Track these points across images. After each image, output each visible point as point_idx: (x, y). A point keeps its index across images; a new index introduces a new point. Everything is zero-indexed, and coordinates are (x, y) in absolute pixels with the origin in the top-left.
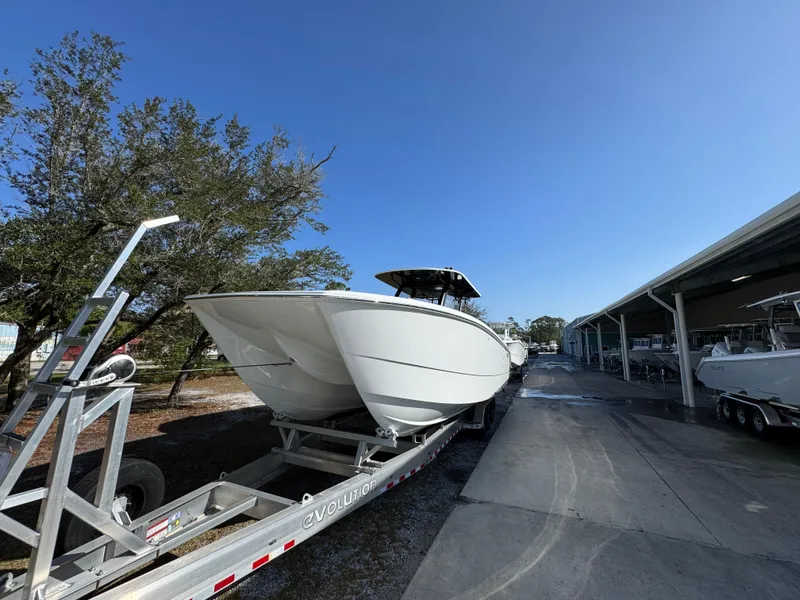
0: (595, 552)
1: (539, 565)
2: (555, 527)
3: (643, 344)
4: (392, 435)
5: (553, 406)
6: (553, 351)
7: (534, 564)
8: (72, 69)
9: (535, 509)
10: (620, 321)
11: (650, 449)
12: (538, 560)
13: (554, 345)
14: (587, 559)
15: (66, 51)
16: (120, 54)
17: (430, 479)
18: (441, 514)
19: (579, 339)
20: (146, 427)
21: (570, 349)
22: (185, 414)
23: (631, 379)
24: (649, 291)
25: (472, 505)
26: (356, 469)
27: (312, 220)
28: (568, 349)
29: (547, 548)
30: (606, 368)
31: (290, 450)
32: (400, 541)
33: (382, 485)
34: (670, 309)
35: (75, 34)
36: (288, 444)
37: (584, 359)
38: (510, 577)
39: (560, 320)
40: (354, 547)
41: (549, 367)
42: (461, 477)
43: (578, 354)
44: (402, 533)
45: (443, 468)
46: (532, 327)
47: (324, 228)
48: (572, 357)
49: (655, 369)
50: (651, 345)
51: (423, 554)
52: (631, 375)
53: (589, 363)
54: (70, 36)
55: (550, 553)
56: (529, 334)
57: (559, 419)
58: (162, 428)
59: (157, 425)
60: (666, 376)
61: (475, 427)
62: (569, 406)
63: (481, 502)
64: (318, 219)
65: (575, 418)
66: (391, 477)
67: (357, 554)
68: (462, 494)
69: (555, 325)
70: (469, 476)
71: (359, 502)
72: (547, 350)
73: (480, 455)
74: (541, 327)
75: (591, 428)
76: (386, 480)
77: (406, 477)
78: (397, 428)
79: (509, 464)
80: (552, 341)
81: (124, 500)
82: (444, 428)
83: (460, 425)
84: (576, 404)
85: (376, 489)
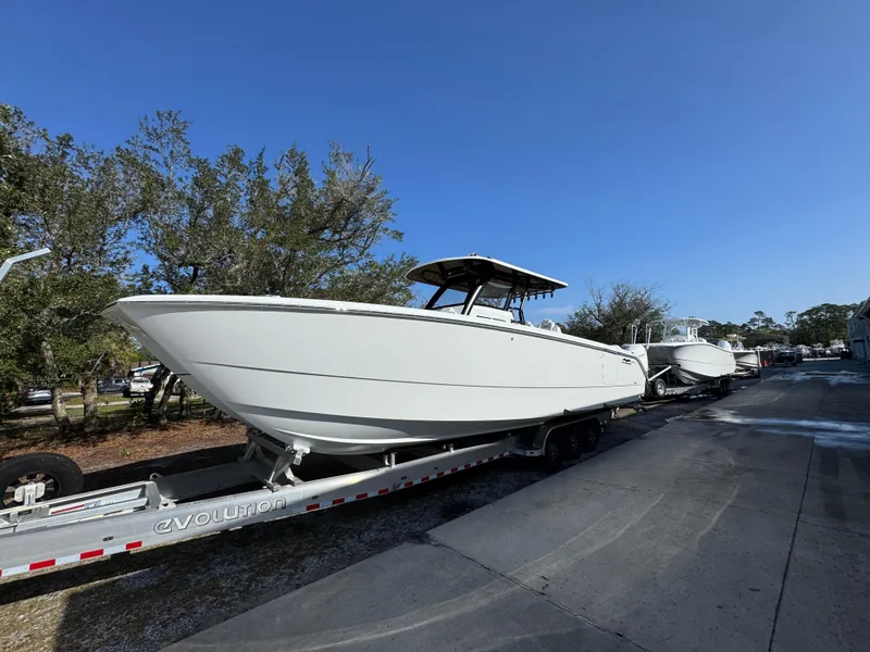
4: (296, 451)
5: (725, 434)
6: (837, 354)
13: (839, 346)
18: (377, 547)
25: (424, 546)
26: (265, 484)
33: (297, 505)
36: (246, 455)
46: (800, 322)
56: (789, 332)
62: (756, 435)
63: (438, 545)
65: (742, 452)
66: (315, 498)
68: (428, 532)
69: (846, 316)
70: (469, 511)
71: (251, 519)
72: (824, 355)
73: (518, 489)
74: (818, 321)
75: (752, 470)
76: (305, 500)
77: (369, 496)
78: (309, 444)
79: (541, 505)
80: (836, 341)
81: (42, 486)
82: (453, 452)
83: (507, 449)
84: (774, 431)
85: (284, 507)
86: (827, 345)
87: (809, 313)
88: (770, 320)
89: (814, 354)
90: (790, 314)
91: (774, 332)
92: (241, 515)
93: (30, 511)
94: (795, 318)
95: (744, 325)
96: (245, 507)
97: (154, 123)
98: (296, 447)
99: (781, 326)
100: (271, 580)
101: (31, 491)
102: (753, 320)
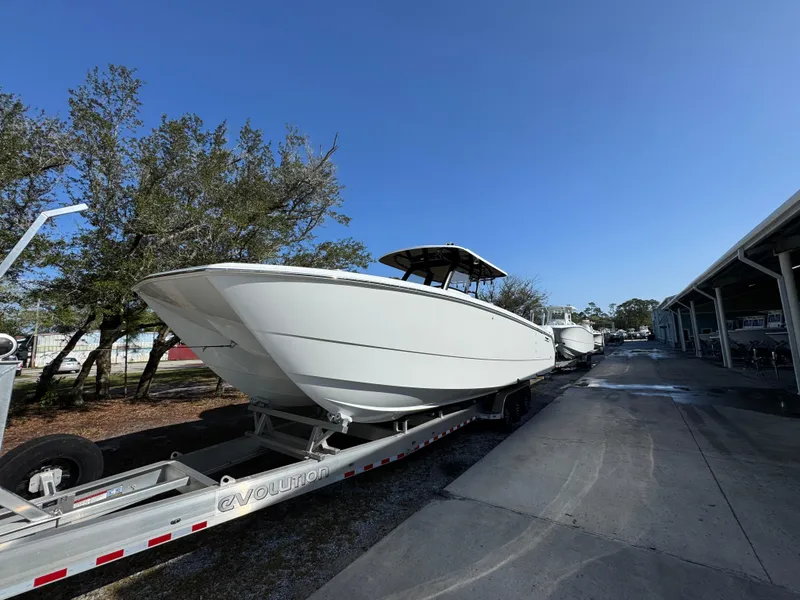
0: (574, 569)
1: (490, 577)
2: (537, 534)
3: (756, 323)
4: (342, 421)
5: (612, 397)
6: (644, 337)
7: (484, 574)
8: (99, 102)
9: (522, 511)
10: (715, 296)
11: (720, 448)
12: (491, 571)
13: (645, 331)
14: (555, 577)
15: (91, 87)
16: (137, 81)
17: (420, 471)
18: (411, 507)
19: (672, 322)
20: (191, 413)
21: (663, 335)
22: (228, 402)
23: (734, 366)
24: (740, 255)
25: (452, 501)
26: (307, 455)
27: (335, 213)
28: (660, 335)
29: (512, 557)
30: (703, 354)
31: (258, 435)
32: (349, 533)
33: (337, 472)
34: (774, 275)
35: (96, 71)
36: (259, 428)
37: (678, 345)
38: (445, 587)
39: (653, 302)
40: (298, 535)
41: (630, 355)
42: (454, 470)
43: (672, 339)
44: (357, 525)
45: (442, 460)
46: (618, 312)
47: (347, 220)
48: (666, 342)
49: (764, 352)
50: (766, 324)
51: (365, 549)
52: (733, 361)
53: (684, 348)
54: (92, 74)
55: (513, 564)
56: (614, 320)
57: (611, 412)
58: (201, 415)
59: (199, 411)
60: (779, 361)
61: (492, 417)
62: (634, 397)
63: (464, 499)
64: (340, 212)
65: (634, 410)
66: (351, 465)
67: (297, 543)
68: (446, 489)
69: (647, 308)
70: (466, 470)
71: (302, 489)
72: (636, 337)
73: (492, 447)
74: (630, 311)
75: (648, 422)
76: (343, 468)
77: (374, 466)
78: (351, 413)
79: (520, 459)
80: (643, 327)
81: (58, 472)
82: (443, 417)
83: (474, 415)
84: (643, 394)
85: (327, 476)
86: (637, 330)
87: (624, 305)
88: (598, 310)
89: (629, 337)
90: (612, 305)
91: (601, 319)
92: (293, 487)
93: (55, 502)
94: (615, 308)
95: (582, 313)
96: (296, 478)
97: (104, 76)
98: (343, 416)
99: (606, 315)
100: (332, 546)
101: (46, 478)
102: (588, 309)
